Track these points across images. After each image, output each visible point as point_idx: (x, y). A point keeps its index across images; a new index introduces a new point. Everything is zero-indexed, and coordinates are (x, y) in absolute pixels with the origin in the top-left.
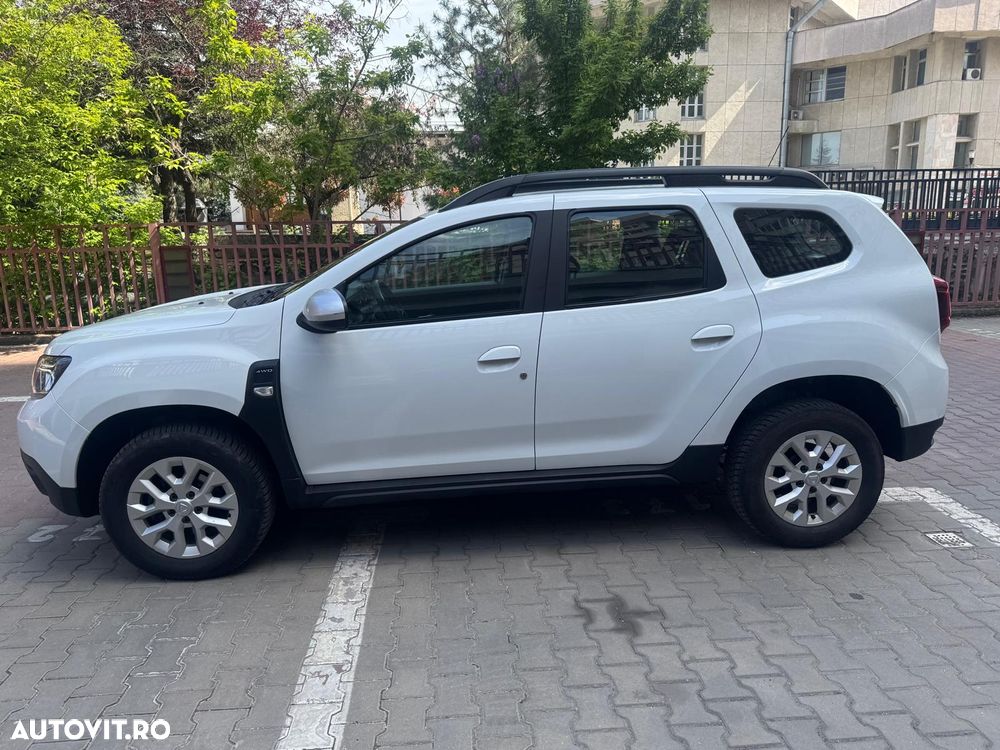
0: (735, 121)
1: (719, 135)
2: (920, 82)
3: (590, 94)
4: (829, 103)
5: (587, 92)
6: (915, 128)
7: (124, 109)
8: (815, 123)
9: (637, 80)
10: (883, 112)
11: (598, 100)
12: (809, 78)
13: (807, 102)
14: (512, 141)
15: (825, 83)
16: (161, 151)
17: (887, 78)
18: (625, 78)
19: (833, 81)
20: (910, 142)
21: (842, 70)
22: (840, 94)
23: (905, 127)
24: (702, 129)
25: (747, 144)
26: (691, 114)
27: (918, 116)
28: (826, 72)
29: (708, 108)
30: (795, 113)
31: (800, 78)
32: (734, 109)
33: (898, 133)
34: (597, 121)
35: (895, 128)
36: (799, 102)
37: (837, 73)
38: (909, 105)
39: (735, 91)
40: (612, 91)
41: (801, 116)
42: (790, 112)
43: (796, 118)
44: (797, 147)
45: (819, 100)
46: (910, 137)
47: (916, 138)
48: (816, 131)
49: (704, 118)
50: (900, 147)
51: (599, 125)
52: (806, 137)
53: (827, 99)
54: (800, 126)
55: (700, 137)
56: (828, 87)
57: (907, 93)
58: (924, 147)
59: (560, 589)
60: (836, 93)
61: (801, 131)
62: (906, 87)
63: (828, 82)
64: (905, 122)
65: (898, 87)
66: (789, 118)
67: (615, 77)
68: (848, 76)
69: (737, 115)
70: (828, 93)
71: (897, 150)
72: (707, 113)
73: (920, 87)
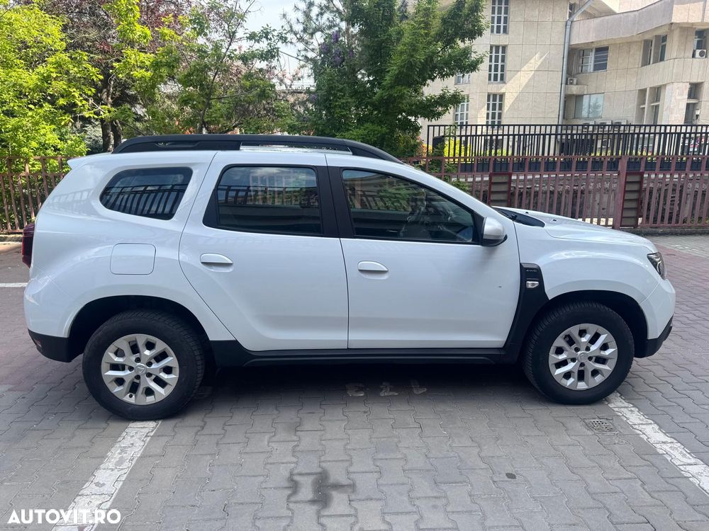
0: (527, 86)
1: (516, 95)
2: (662, 59)
3: (395, 68)
4: (596, 73)
5: (394, 66)
6: (657, 92)
7: (52, 74)
8: (586, 87)
9: (430, 58)
10: (634, 80)
11: (400, 73)
12: (581, 55)
13: (580, 71)
14: (336, 101)
15: (593, 58)
16: (80, 104)
17: (638, 55)
18: (421, 57)
19: (600, 57)
20: (654, 102)
21: (606, 49)
22: (604, 67)
23: (650, 91)
24: (502, 91)
25: (535, 102)
26: (496, 79)
27: (661, 84)
28: (594, 51)
29: (508, 75)
30: (571, 80)
31: (575, 55)
32: (526, 76)
33: (645, 95)
34: (400, 88)
35: (643, 92)
36: (574, 72)
37: (602, 50)
38: (653, 75)
39: (527, 63)
40: (410, 66)
41: (575, 81)
42: (567, 79)
43: (571, 84)
44: (572, 105)
45: (589, 71)
46: (654, 99)
47: (658, 99)
48: (585, 93)
49: (505, 83)
50: (646, 106)
51: (401, 91)
52: (579, 97)
53: (595, 70)
54: (574, 89)
55: (502, 96)
56: (595, 61)
57: (652, 66)
58: (663, 107)
59: (283, 463)
60: (601, 66)
61: (575, 93)
62: (651, 62)
63: (596, 58)
64: (650, 88)
65: (646, 62)
66: (566, 84)
67: (412, 56)
68: (610, 54)
69: (529, 81)
70: (595, 66)
71: (644, 108)
72: (507, 79)
73: (661, 63)
